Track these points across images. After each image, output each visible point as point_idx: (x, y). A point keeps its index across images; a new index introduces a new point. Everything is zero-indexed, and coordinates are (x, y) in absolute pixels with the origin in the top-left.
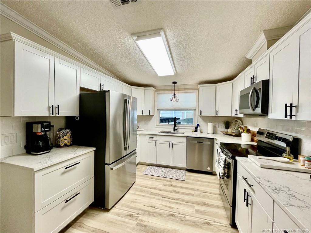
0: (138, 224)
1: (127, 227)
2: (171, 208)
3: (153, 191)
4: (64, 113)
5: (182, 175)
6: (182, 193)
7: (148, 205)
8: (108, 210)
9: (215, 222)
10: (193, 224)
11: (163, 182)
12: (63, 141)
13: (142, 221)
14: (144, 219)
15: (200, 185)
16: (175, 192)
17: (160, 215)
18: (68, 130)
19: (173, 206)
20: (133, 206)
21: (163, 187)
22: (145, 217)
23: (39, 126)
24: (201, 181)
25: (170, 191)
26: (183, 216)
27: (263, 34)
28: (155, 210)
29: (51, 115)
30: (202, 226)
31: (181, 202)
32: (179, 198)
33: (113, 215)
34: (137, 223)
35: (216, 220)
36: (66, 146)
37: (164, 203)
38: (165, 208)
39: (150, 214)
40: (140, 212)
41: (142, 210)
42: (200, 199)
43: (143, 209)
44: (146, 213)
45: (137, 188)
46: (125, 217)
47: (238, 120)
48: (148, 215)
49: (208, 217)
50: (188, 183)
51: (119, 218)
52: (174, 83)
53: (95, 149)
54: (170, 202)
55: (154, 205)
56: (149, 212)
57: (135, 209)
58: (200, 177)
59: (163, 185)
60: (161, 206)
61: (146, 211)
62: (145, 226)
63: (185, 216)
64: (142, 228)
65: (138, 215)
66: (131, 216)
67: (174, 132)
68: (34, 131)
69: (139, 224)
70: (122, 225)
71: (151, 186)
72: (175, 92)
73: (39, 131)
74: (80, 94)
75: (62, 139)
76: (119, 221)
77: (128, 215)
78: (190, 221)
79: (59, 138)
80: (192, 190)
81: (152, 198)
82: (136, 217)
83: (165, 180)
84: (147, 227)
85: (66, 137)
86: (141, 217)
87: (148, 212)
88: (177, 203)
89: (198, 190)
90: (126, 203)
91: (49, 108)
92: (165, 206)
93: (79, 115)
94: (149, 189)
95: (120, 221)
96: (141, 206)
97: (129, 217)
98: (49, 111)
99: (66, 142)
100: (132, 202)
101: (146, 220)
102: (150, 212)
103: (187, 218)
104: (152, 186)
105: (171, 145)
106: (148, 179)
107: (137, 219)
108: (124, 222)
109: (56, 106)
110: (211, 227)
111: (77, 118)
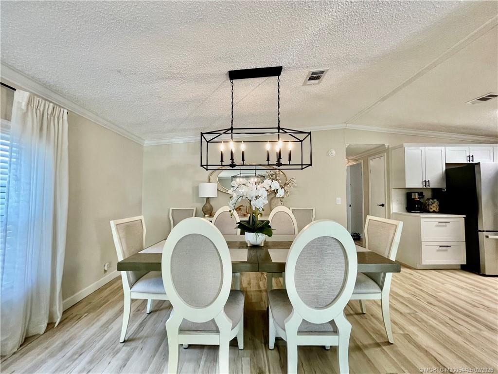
4: (433, 185)
12: (432, 207)
18: (435, 200)
23: (417, 194)
29: (424, 187)
36: (434, 212)
53: (465, 216)
68: (413, 197)
73: (417, 197)
74: (446, 170)
75: (431, 206)
79: (429, 205)
85: (434, 205)
91: (423, 182)
93: (445, 187)
98: (423, 184)
99: (435, 209)
109: (427, 180)
111: (444, 190)
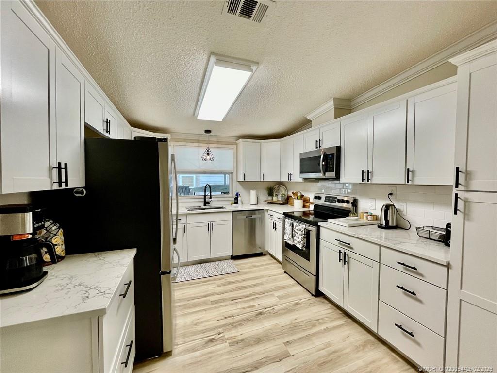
0: (231, 344)
1: (221, 355)
2: (251, 307)
3: (212, 298)
5: (231, 266)
6: (249, 287)
7: (222, 318)
8: (169, 354)
9: (301, 300)
10: (285, 311)
11: (215, 283)
13: (231, 338)
14: (233, 335)
15: (260, 271)
16: (241, 288)
17: (248, 320)
19: (252, 304)
20: (204, 328)
21: (220, 289)
22: (232, 332)
23: (30, 215)
24: (258, 266)
25: (233, 290)
26: (271, 309)
27: (333, 101)
28: (237, 318)
30: (295, 308)
31: (257, 296)
32: (250, 293)
33: (184, 354)
34: (229, 343)
35: (300, 297)
37: (239, 306)
38: (245, 311)
39: (234, 326)
40: (221, 330)
41: (221, 327)
42: (272, 284)
43: (220, 325)
44: (228, 327)
45: (184, 305)
46: (205, 347)
47: (282, 186)
48: (233, 328)
49: (293, 298)
50: (246, 273)
51: (198, 353)
52: (208, 131)
54: (245, 302)
55: (230, 313)
56: (232, 324)
57: (209, 331)
58: (252, 262)
59: (219, 286)
60: (239, 310)
61: (225, 325)
62: (242, 340)
63: (272, 308)
64: (240, 345)
65: (221, 335)
66: (211, 341)
67: (205, 207)
69: (233, 343)
70: (211, 358)
71: (203, 294)
72: (210, 145)
73: (30, 229)
76: (201, 356)
77: (206, 343)
78: (282, 309)
80: (257, 279)
81: (219, 307)
82: (221, 338)
83: (216, 280)
84: (245, 340)
86: (227, 335)
87: (230, 324)
88: (253, 299)
89: (262, 277)
90: (186, 331)
92: (243, 308)
93: (84, 185)
94: (205, 298)
95: (203, 355)
96: (215, 323)
97: (210, 344)
98: (51, 177)
99: (59, 250)
100: (196, 324)
101: (236, 334)
102: (234, 323)
103: (276, 308)
104: (205, 294)
105: (210, 227)
106: (189, 286)
107: (224, 340)
108: (211, 352)
110: (302, 305)
